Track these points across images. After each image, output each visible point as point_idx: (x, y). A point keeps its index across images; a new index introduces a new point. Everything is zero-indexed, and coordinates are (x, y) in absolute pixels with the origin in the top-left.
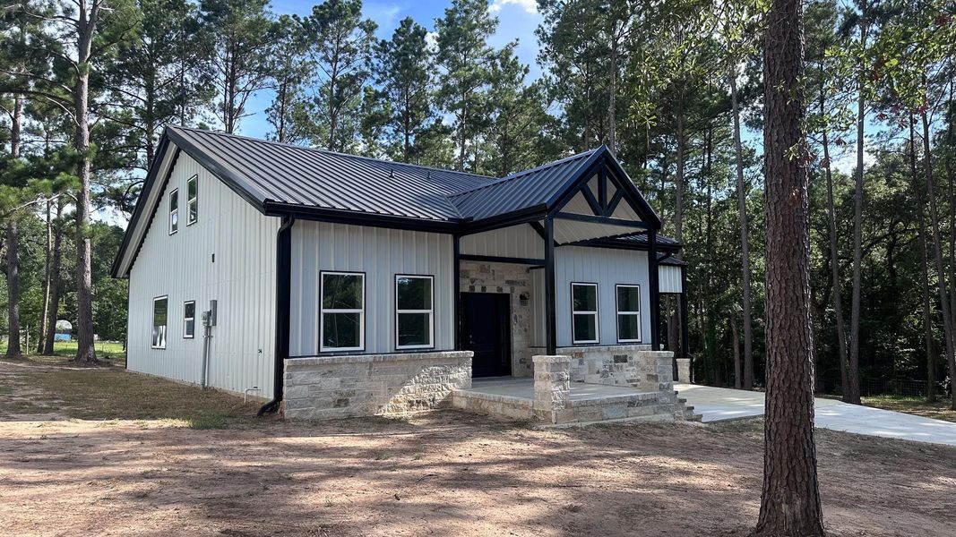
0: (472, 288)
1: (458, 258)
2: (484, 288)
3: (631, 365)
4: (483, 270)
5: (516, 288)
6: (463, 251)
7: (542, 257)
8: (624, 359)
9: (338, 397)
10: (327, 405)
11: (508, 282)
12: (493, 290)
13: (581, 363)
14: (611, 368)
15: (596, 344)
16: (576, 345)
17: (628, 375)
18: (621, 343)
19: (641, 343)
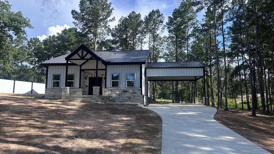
0: (92, 76)
1: (81, 70)
2: (95, 76)
3: (129, 93)
5: (103, 76)
7: (105, 68)
8: (126, 92)
9: (53, 95)
10: (51, 97)
11: (101, 75)
13: (111, 92)
14: (122, 93)
15: (119, 88)
16: (112, 88)
17: (127, 96)
18: (127, 88)
19: (134, 88)
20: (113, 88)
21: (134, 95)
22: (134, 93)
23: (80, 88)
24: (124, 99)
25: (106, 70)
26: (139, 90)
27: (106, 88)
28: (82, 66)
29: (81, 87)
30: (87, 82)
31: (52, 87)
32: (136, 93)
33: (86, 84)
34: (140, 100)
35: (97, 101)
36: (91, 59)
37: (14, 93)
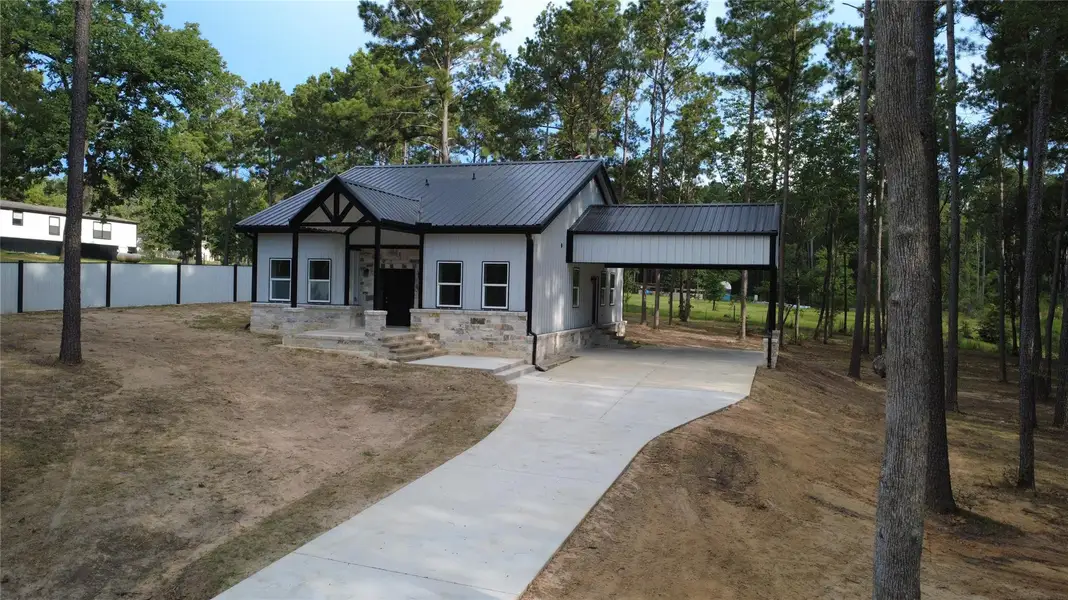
1: (349, 248)
2: (392, 266)
3: (488, 326)
4: (392, 253)
6: (351, 243)
7: (418, 243)
8: (482, 322)
9: (273, 324)
12: (400, 267)
13: (437, 321)
14: (467, 327)
15: (459, 308)
16: (439, 308)
17: (484, 335)
18: (485, 309)
19: (507, 310)
20: (443, 308)
21: (506, 333)
22: (505, 327)
23: (347, 303)
24: (476, 344)
25: (420, 248)
26: (521, 318)
27: (420, 306)
28: (352, 236)
29: (351, 299)
30: (368, 285)
31: (271, 299)
32: (511, 329)
33: (366, 289)
34: (524, 349)
35: (376, 356)
36: (361, 223)
37: (178, 302)
